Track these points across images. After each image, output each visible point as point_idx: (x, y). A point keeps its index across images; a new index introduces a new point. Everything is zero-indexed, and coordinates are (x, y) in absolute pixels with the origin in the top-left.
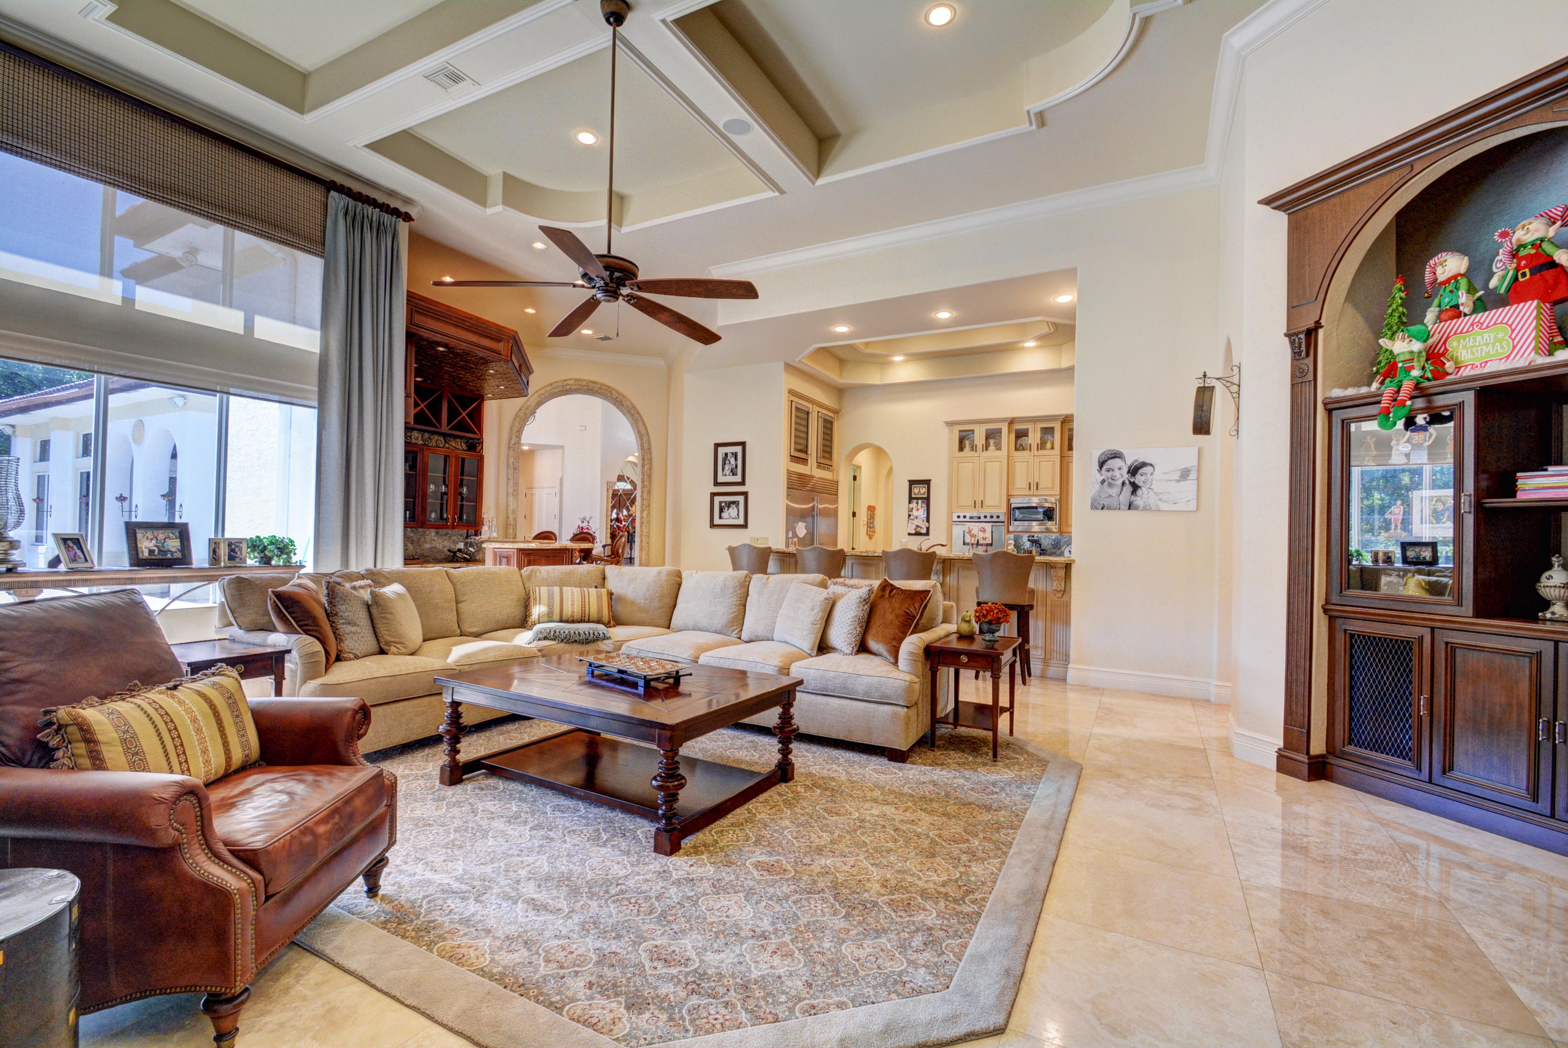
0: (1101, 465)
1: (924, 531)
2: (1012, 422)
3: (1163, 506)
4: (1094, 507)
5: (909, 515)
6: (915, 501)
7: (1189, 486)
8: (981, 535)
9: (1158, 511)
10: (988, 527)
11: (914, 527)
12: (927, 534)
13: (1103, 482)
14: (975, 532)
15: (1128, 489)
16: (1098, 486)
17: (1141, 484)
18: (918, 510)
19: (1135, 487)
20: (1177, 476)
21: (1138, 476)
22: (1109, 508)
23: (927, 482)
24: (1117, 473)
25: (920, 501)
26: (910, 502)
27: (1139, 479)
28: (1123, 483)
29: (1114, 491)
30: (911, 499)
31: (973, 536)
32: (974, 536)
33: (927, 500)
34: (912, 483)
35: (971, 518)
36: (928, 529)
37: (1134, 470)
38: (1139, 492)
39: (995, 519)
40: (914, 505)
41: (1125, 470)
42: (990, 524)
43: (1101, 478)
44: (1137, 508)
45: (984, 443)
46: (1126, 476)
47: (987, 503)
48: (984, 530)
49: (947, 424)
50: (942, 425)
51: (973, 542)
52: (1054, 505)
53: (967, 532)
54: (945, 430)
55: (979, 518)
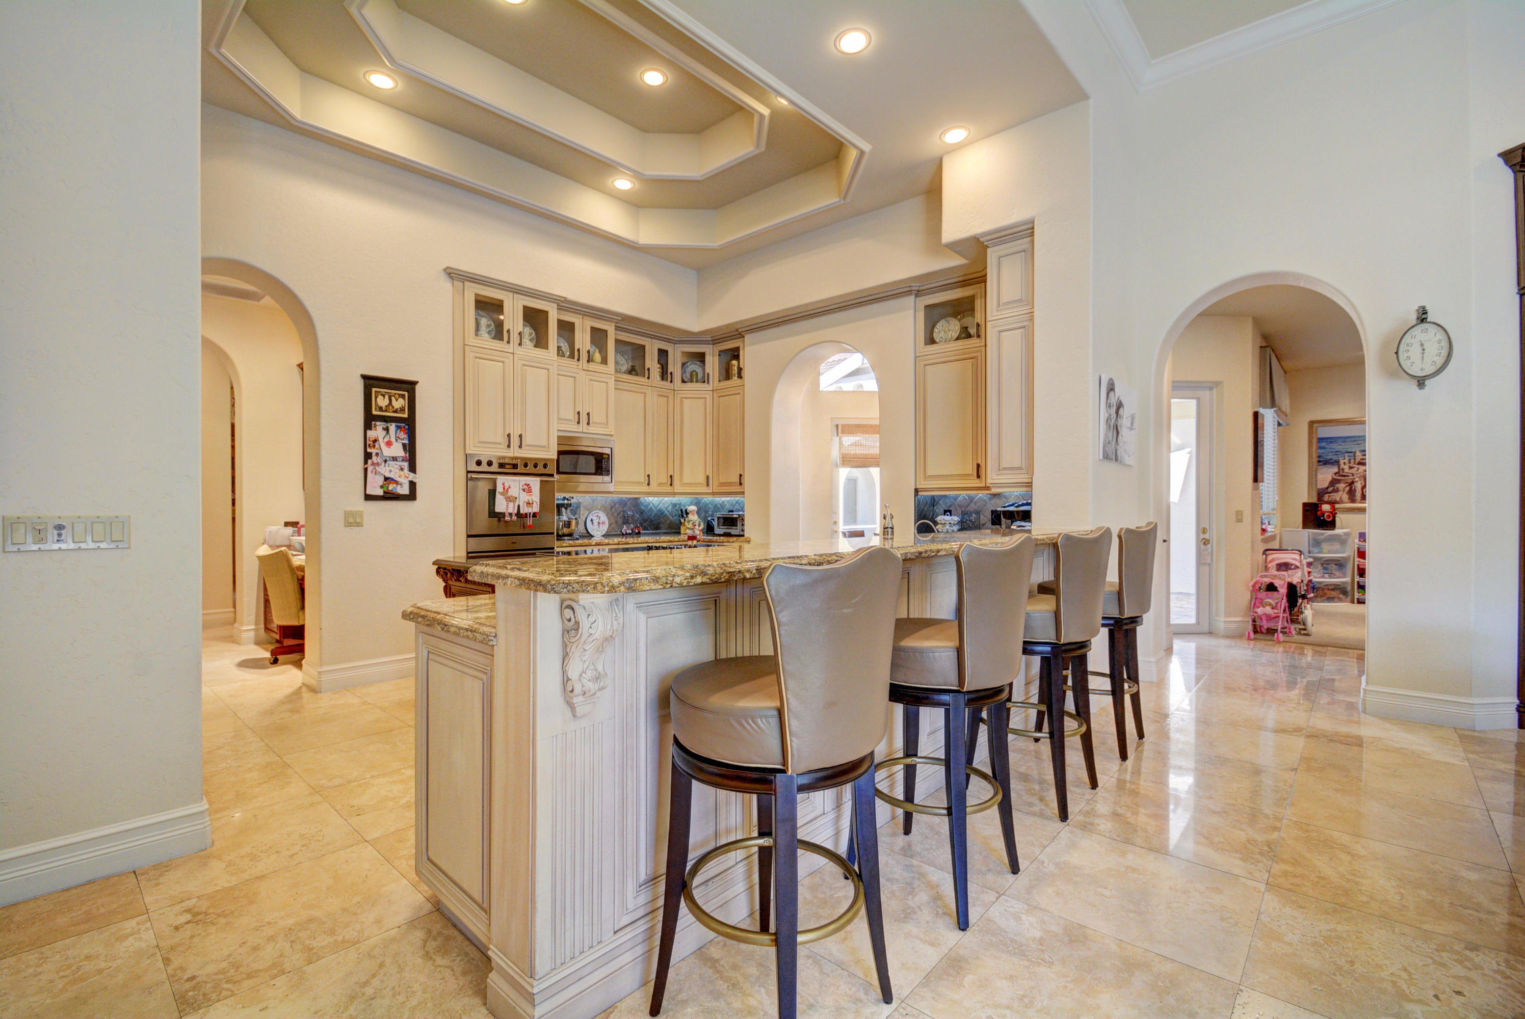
1: (405, 490)
2: (564, 304)
5: (368, 456)
6: (380, 425)
8: (524, 498)
10: (535, 483)
11: (381, 480)
12: (412, 496)
14: (513, 492)
18: (389, 444)
23: (408, 387)
24: (1112, 411)
25: (392, 427)
26: (368, 426)
30: (369, 420)
31: (510, 499)
32: (514, 501)
33: (408, 425)
34: (370, 382)
35: (501, 465)
36: (413, 485)
37: (1118, 410)
39: (540, 469)
40: (377, 432)
42: (538, 479)
45: (520, 329)
47: (528, 438)
48: (528, 489)
49: (452, 274)
50: (443, 276)
51: (510, 510)
52: (608, 451)
53: (502, 494)
54: (447, 286)
55: (515, 466)
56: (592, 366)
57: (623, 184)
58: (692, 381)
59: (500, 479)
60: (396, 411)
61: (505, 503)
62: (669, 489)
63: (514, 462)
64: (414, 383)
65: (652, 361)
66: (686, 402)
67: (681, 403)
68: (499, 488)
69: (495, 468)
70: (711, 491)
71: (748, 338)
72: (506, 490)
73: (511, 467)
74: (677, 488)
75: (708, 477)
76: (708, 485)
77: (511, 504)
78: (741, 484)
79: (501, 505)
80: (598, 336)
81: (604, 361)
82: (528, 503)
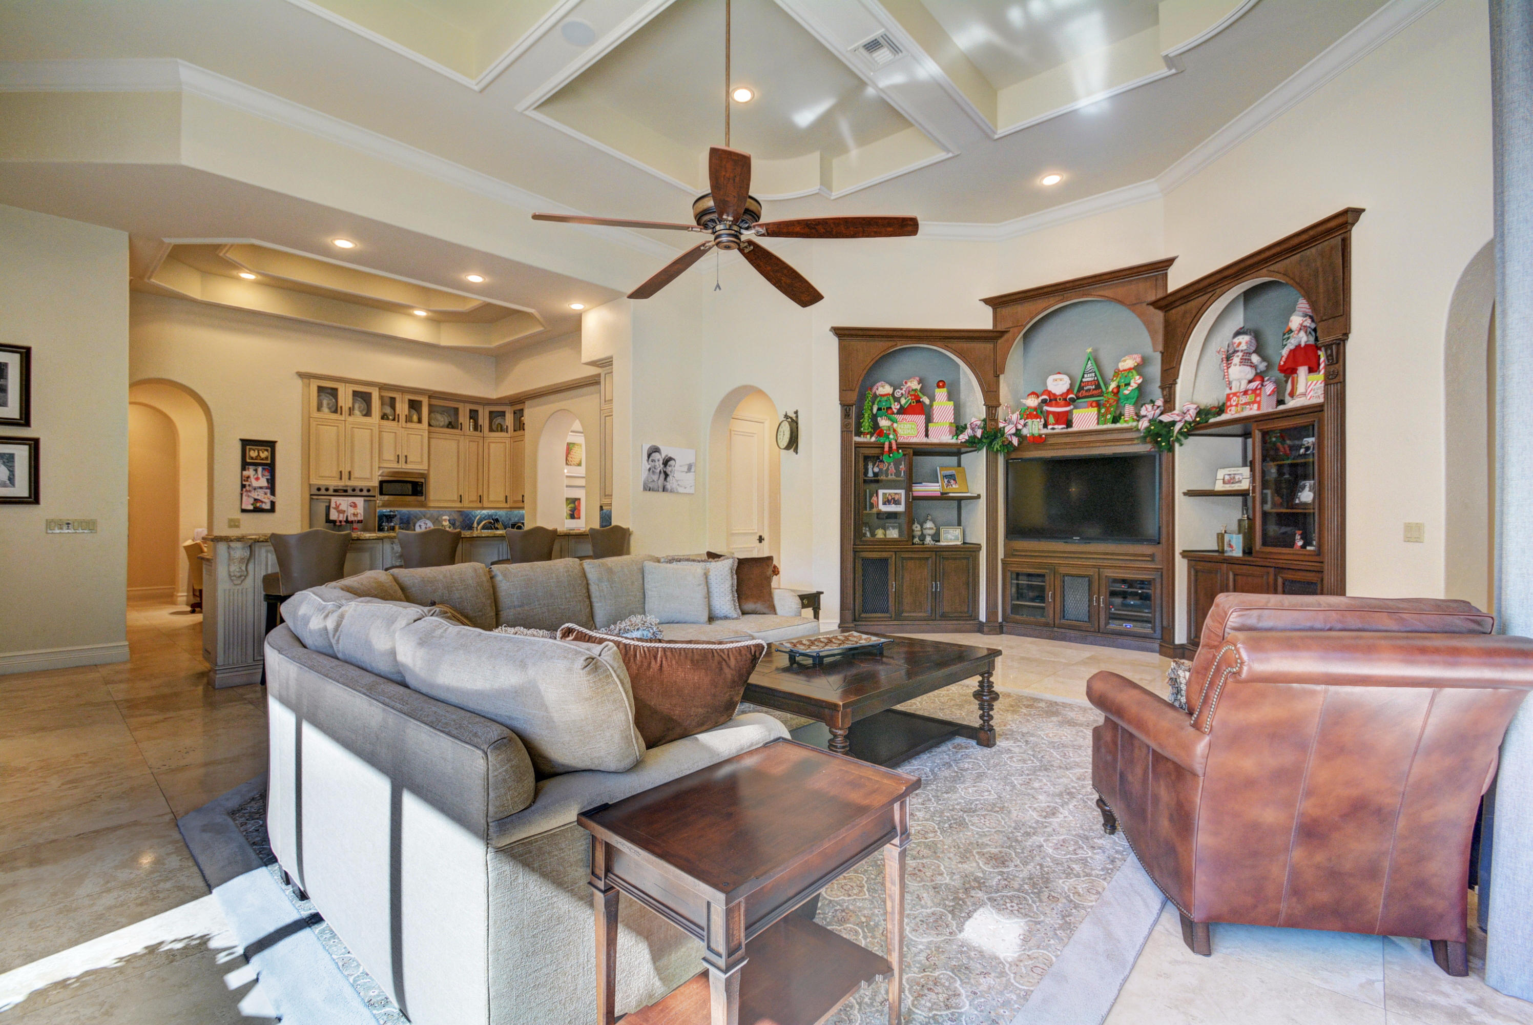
0: (649, 456)
1: (267, 506)
2: (383, 387)
3: (681, 490)
4: (645, 489)
5: (243, 486)
6: (252, 468)
7: (691, 476)
8: (351, 511)
9: (678, 493)
10: (360, 501)
11: (252, 501)
12: (272, 510)
13: (650, 469)
14: (343, 507)
15: (662, 476)
16: (647, 472)
17: (669, 473)
18: (257, 479)
19: (666, 475)
20: (686, 469)
21: (668, 467)
22: (653, 490)
23: (271, 445)
24: (657, 464)
25: (260, 469)
26: (244, 468)
27: (668, 469)
28: (660, 472)
29: (655, 477)
30: (245, 465)
31: (341, 512)
32: (343, 512)
33: (270, 467)
34: (246, 443)
35: (335, 491)
36: (273, 504)
37: (666, 462)
38: (668, 479)
39: (365, 493)
40: (250, 472)
41: (661, 462)
42: (362, 499)
43: (648, 467)
44: (667, 491)
45: (351, 405)
46: (662, 466)
47: (356, 474)
48: (354, 505)
49: (302, 375)
50: (296, 377)
51: (341, 519)
52: (423, 480)
53: (334, 508)
54: (299, 383)
55: (346, 491)
56: (409, 425)
57: (421, 313)
58: (498, 431)
59: (334, 499)
60: (262, 459)
61: (336, 514)
62: (480, 505)
63: (345, 488)
64: (275, 442)
65: (464, 418)
66: (492, 445)
67: (489, 446)
68: (333, 505)
69: (331, 492)
70: (508, 506)
71: (527, 403)
72: (337, 508)
73: (342, 492)
74: (486, 504)
75: (506, 497)
76: (506, 502)
77: (341, 515)
78: (523, 502)
79: (334, 515)
80: (414, 405)
81: (420, 421)
82: (354, 514)
